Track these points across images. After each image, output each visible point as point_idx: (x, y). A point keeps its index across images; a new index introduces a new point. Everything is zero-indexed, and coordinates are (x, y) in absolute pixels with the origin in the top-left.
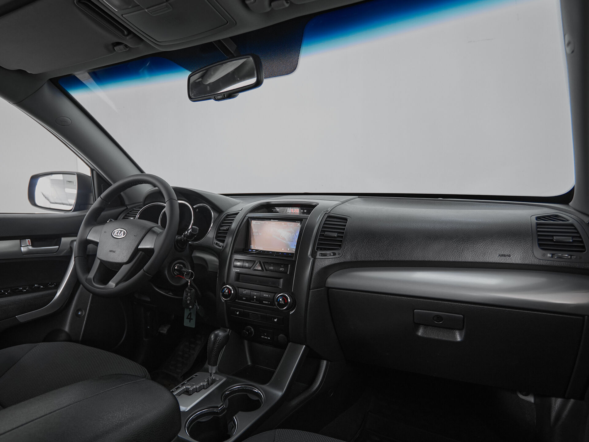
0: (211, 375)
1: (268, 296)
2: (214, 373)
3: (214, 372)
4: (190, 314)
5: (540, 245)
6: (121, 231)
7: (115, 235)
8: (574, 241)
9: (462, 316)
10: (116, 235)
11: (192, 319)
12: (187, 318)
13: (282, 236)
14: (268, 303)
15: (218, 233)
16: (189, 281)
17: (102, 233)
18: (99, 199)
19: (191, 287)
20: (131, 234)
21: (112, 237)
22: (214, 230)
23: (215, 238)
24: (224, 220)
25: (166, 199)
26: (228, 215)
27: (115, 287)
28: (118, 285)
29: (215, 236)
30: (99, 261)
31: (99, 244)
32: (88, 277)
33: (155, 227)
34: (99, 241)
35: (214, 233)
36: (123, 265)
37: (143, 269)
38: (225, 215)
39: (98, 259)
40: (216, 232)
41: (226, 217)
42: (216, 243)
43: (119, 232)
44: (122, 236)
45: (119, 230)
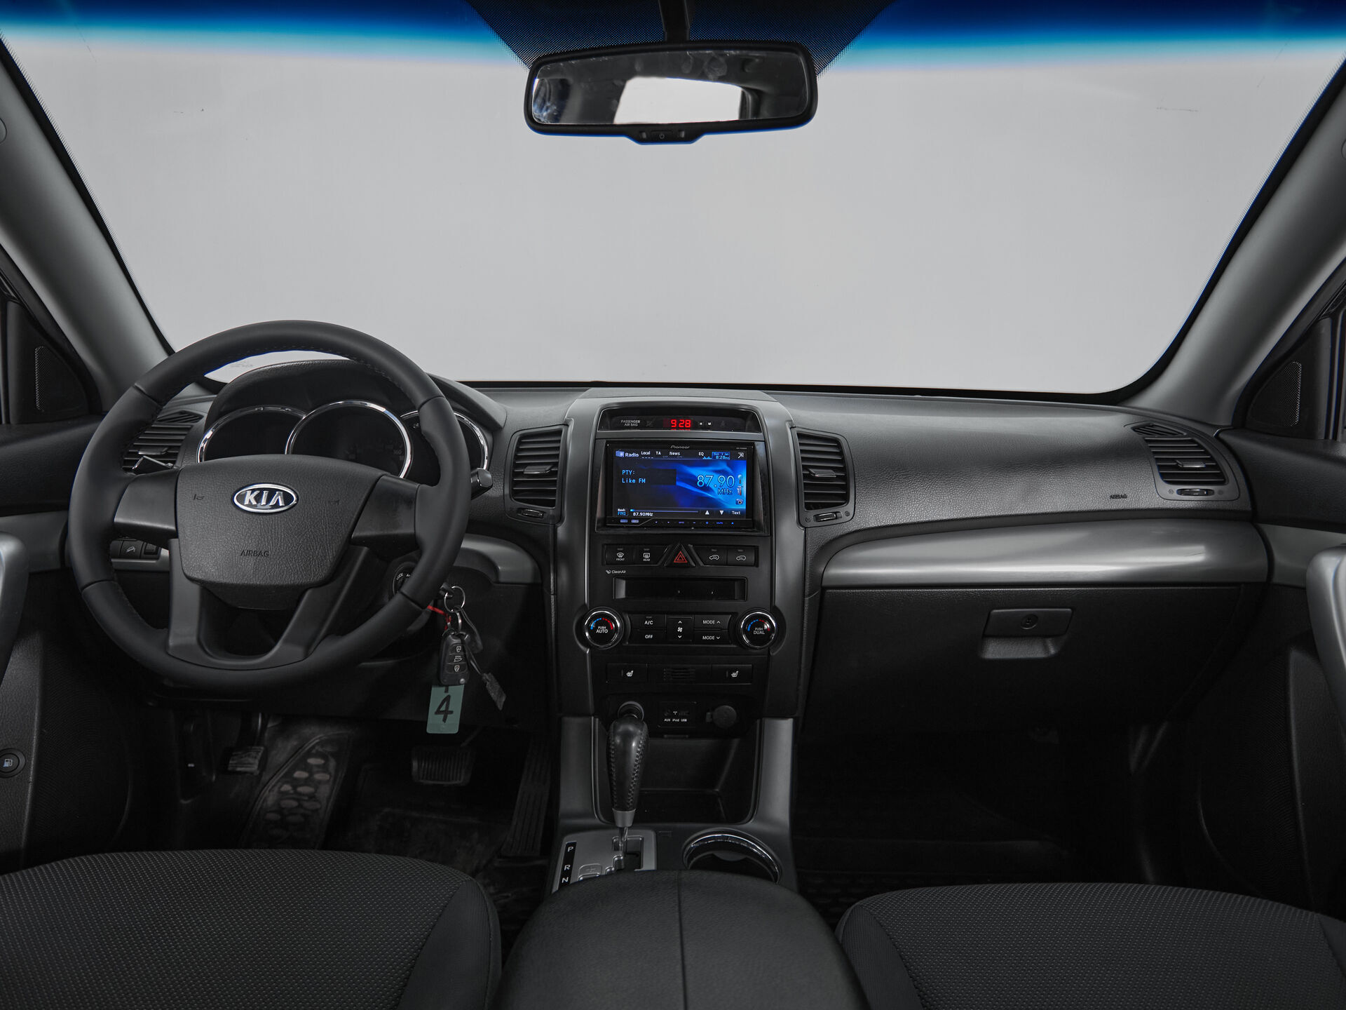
0: (622, 834)
1: (713, 622)
2: (629, 828)
3: (629, 824)
4: (447, 699)
5: (1163, 476)
6: (272, 493)
7: (250, 505)
8: (1207, 467)
9: (1069, 610)
10: (254, 503)
11: (451, 712)
12: (438, 712)
13: (701, 483)
14: (715, 638)
15: (514, 483)
16: (458, 614)
17: (178, 500)
18: (130, 395)
19: (462, 630)
20: (314, 497)
21: (237, 512)
22: (502, 477)
23: (508, 497)
24: (518, 450)
25: (420, 397)
26: (524, 437)
27: (306, 655)
28: (312, 649)
29: (507, 491)
30: (195, 588)
31: (180, 535)
32: (171, 642)
33: (383, 477)
34: (173, 528)
35: (504, 484)
36: (306, 590)
37: (402, 593)
38: (517, 437)
39: (187, 581)
40: (507, 480)
41: (520, 442)
42: (521, 510)
43: (265, 494)
44: (282, 507)
45: (262, 490)
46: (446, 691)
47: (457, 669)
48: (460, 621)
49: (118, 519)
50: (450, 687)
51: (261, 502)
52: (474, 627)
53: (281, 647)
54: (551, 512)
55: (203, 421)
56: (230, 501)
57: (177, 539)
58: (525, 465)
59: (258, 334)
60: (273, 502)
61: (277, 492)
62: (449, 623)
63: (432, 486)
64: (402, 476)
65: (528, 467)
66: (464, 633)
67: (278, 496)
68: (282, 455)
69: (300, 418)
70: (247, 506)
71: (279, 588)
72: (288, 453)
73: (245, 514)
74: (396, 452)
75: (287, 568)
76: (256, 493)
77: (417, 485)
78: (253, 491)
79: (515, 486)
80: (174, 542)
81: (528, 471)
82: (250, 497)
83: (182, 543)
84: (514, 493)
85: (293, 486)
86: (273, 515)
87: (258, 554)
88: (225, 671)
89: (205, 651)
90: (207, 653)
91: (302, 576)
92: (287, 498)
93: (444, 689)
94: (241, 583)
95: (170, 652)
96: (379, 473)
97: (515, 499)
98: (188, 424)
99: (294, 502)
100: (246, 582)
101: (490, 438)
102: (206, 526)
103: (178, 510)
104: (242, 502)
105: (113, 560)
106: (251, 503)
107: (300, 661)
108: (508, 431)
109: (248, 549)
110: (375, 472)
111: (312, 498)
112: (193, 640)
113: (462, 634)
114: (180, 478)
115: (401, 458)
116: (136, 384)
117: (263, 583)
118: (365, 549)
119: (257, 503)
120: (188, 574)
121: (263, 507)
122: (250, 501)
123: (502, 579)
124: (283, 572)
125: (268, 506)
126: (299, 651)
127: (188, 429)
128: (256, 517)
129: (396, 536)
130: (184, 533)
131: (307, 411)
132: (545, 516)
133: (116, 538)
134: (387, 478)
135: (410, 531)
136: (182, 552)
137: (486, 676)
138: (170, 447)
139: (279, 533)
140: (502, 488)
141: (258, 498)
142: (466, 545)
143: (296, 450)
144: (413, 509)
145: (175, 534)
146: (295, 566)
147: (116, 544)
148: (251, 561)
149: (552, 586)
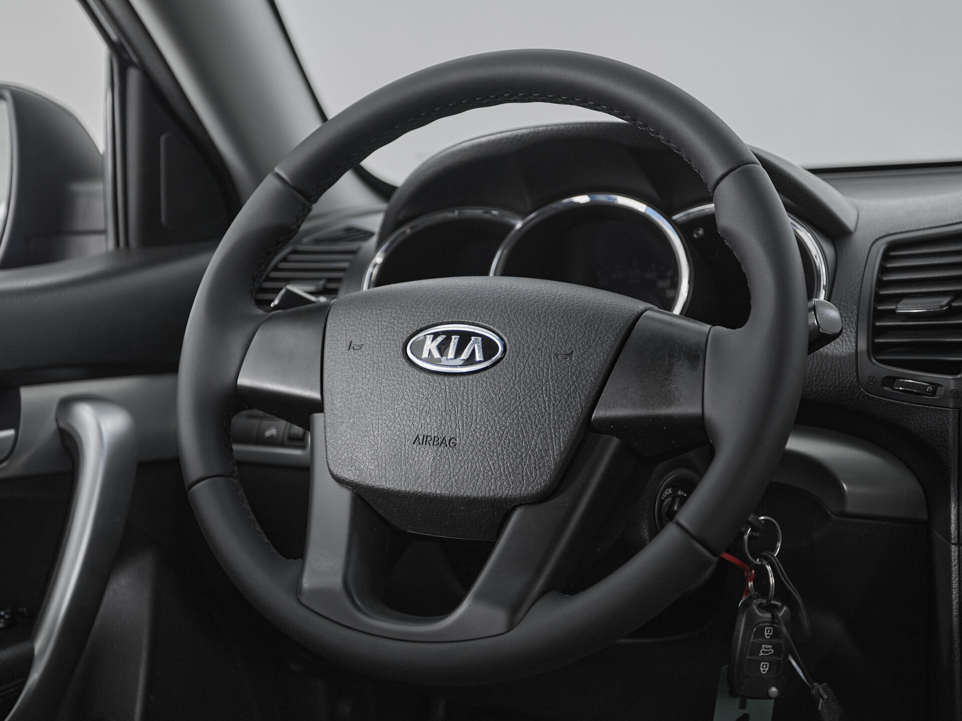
6: (465, 338)
7: (431, 359)
10: (436, 355)
15: (876, 332)
16: (769, 568)
17: (326, 350)
18: (269, 184)
19: (776, 597)
20: (532, 347)
21: (411, 369)
22: (854, 320)
23: (865, 355)
24: (883, 270)
25: (715, 166)
26: (893, 246)
27: (512, 625)
28: (521, 613)
29: (863, 346)
30: (344, 496)
31: (327, 407)
32: (307, 583)
33: (648, 313)
34: (316, 395)
35: (857, 333)
36: (513, 509)
37: (679, 525)
38: (881, 246)
39: (333, 481)
40: (864, 326)
41: (886, 257)
42: (890, 380)
43: (455, 340)
44: (480, 362)
45: (449, 334)
46: (743, 706)
47: (764, 668)
48: (772, 580)
49: (244, 381)
50: (749, 701)
51: (447, 356)
52: (796, 595)
53: (470, 606)
54: (952, 385)
55: (374, 240)
56: (400, 353)
57: (322, 414)
58: (899, 297)
59: (454, 77)
60: (465, 355)
61: (473, 338)
62: (750, 584)
63: (735, 329)
64: (677, 310)
65: (904, 301)
66: (779, 604)
67: (474, 343)
68: (487, 277)
69: (512, 227)
70: (426, 360)
71: (471, 503)
72: (495, 275)
73: (423, 374)
74: (662, 284)
75: (485, 468)
76: (440, 339)
77: (706, 327)
78: (436, 335)
79: (878, 336)
80: (318, 418)
81: (903, 308)
82: (431, 346)
83: (328, 421)
84: (875, 350)
85: (499, 328)
86: (466, 377)
87: (440, 442)
88: (381, 640)
89: (353, 602)
90: (356, 606)
91: (509, 484)
92: (489, 347)
93: (737, 701)
94: (412, 491)
95: (303, 601)
96: (641, 305)
97: (878, 361)
98: (353, 246)
99: (498, 355)
100: (420, 490)
101: (829, 251)
102: (363, 394)
103: (325, 366)
104: (418, 353)
105: (236, 447)
106: (432, 356)
107: (502, 634)
108: (862, 239)
109: (425, 433)
110: (631, 305)
111: (528, 348)
112: (336, 581)
113: (776, 606)
114: (330, 316)
115: (670, 293)
116: (277, 170)
117: (445, 492)
118: (615, 442)
119: (442, 356)
120: (335, 472)
121: (451, 363)
122: (430, 353)
123: (850, 508)
124: (478, 475)
125: (459, 361)
126: (498, 617)
127: (353, 252)
128: (439, 379)
129: (669, 419)
130: (333, 403)
131: (523, 215)
132: (940, 391)
133: (238, 410)
134: (654, 313)
135: (695, 410)
136: (328, 435)
137: (820, 689)
138: (330, 280)
139: (474, 407)
140: (853, 340)
141: (443, 348)
142: (795, 444)
143: (507, 270)
144: (701, 367)
145: (318, 406)
146: (496, 466)
147: (241, 421)
148: (428, 453)
149: (953, 527)
